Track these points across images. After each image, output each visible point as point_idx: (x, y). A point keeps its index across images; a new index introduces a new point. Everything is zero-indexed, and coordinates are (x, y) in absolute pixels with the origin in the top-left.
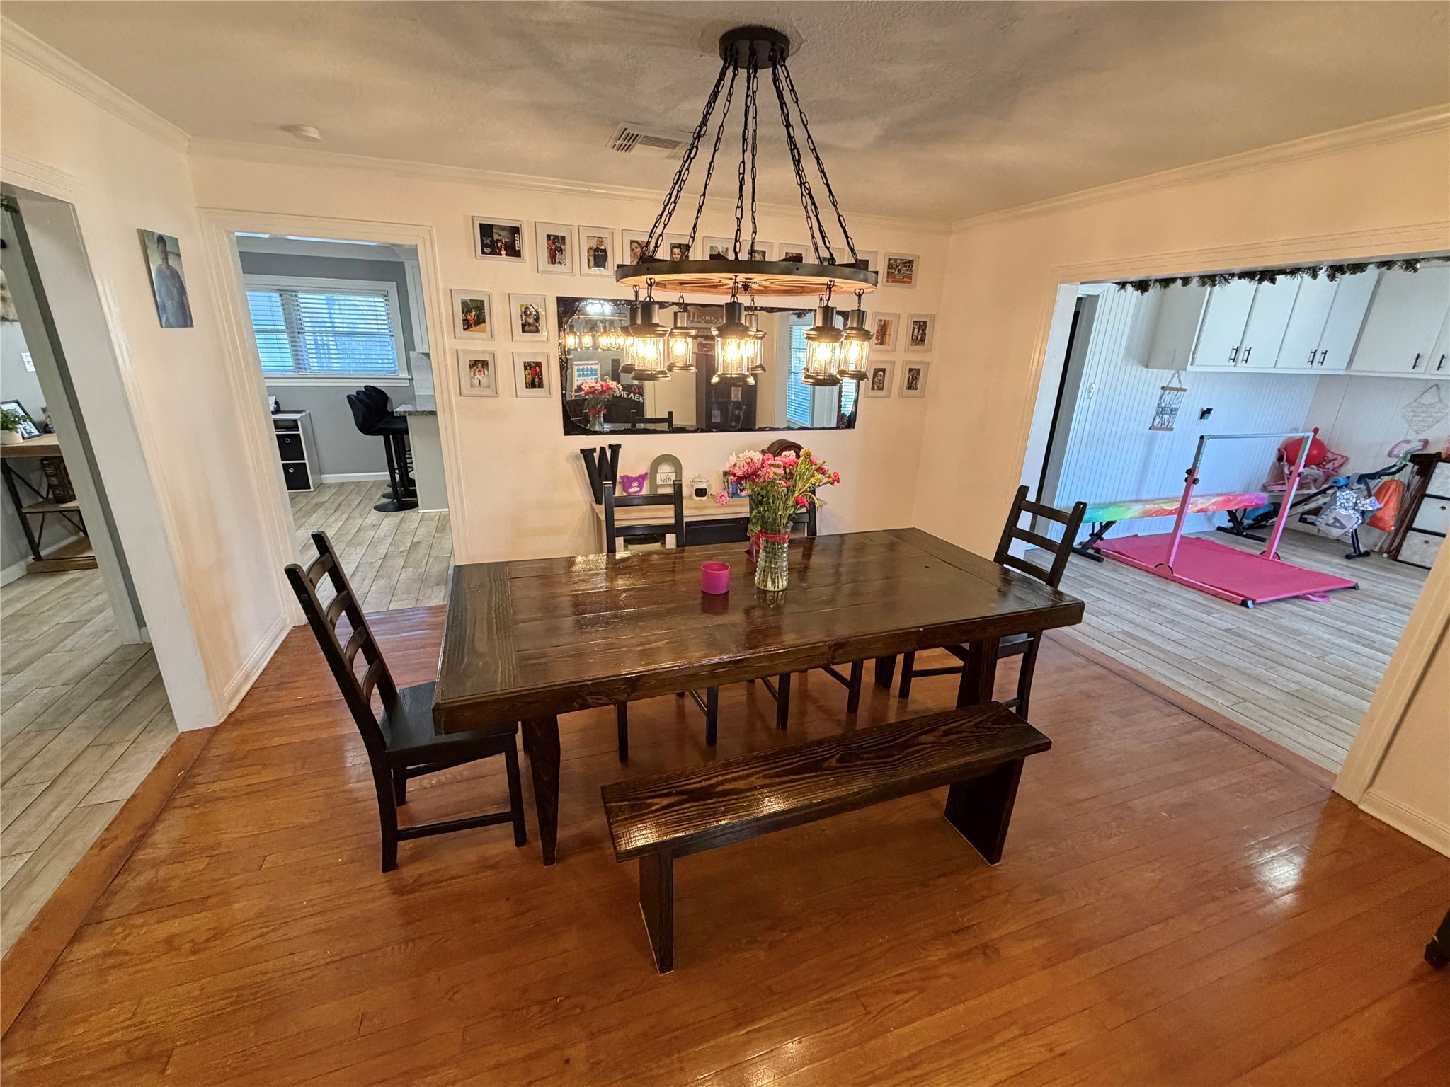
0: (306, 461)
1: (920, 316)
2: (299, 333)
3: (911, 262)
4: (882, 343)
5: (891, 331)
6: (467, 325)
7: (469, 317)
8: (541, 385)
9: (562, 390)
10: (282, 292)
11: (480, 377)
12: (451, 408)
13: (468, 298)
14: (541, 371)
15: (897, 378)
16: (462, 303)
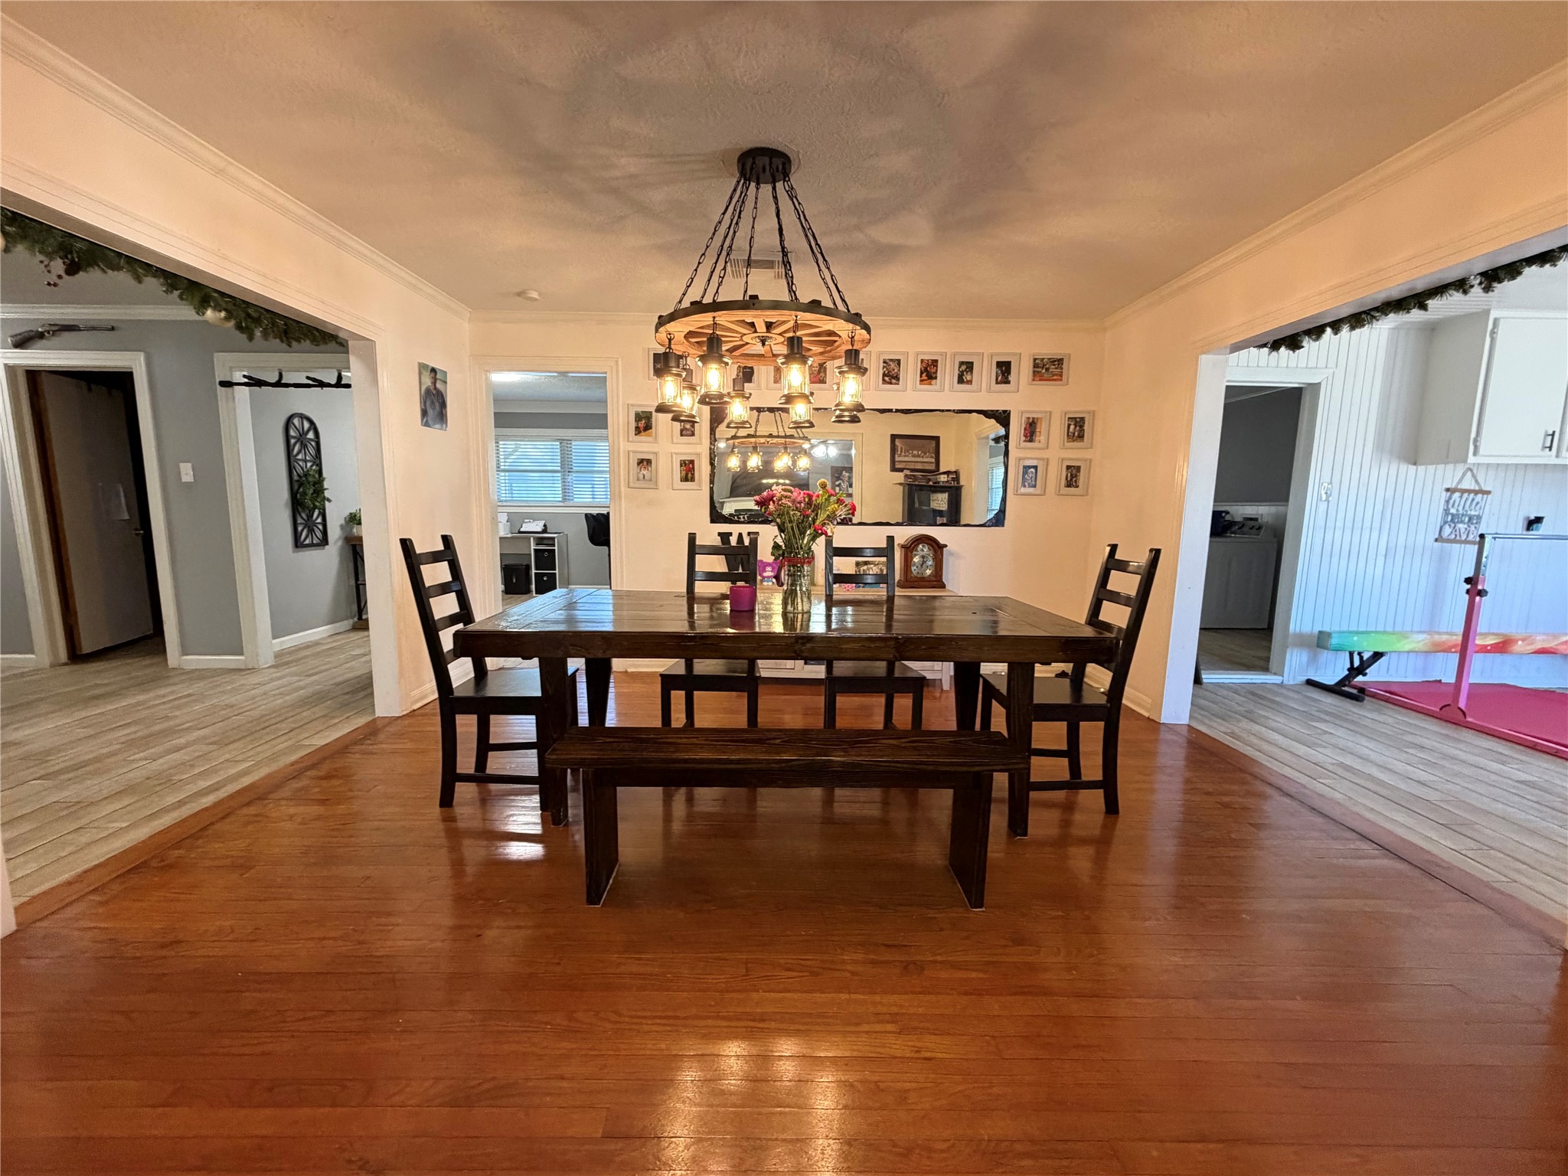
0: (557, 572)
1: (1075, 412)
2: (569, 472)
3: (1060, 361)
4: (1031, 441)
5: (1042, 428)
6: (638, 431)
7: (640, 425)
8: (693, 480)
9: (711, 483)
10: (561, 441)
11: (644, 472)
12: (620, 497)
13: (640, 410)
14: (693, 468)
15: (1055, 475)
16: (636, 414)
